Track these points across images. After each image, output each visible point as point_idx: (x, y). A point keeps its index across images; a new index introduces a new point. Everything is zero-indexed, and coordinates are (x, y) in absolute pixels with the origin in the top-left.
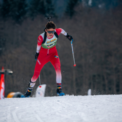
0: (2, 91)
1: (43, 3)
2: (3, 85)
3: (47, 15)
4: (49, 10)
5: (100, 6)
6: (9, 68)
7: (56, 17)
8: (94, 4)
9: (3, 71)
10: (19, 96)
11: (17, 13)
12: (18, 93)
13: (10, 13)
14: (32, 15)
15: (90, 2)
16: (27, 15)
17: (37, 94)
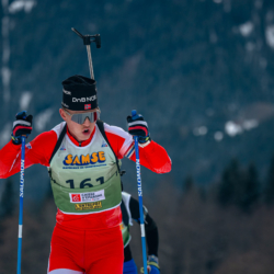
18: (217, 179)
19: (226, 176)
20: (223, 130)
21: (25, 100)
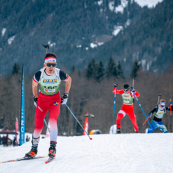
0: (86, 129)
1: (115, 69)
2: (87, 125)
3: (118, 76)
4: (119, 73)
5: (155, 71)
6: (91, 113)
7: (124, 78)
8: (150, 69)
9: (87, 115)
10: (98, 133)
11: (97, 75)
12: (98, 130)
13: (93, 75)
14: (107, 77)
15: (148, 68)
16: (105, 76)
17: (111, 132)
18: (86, 67)
19: (89, 66)
20: (89, 47)
21: (4, 31)
